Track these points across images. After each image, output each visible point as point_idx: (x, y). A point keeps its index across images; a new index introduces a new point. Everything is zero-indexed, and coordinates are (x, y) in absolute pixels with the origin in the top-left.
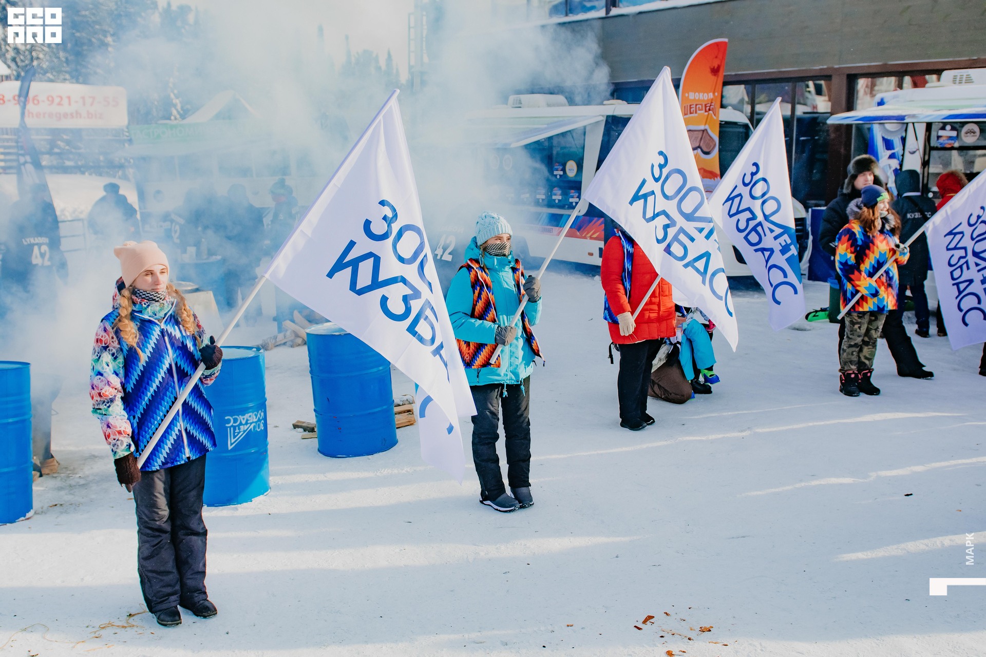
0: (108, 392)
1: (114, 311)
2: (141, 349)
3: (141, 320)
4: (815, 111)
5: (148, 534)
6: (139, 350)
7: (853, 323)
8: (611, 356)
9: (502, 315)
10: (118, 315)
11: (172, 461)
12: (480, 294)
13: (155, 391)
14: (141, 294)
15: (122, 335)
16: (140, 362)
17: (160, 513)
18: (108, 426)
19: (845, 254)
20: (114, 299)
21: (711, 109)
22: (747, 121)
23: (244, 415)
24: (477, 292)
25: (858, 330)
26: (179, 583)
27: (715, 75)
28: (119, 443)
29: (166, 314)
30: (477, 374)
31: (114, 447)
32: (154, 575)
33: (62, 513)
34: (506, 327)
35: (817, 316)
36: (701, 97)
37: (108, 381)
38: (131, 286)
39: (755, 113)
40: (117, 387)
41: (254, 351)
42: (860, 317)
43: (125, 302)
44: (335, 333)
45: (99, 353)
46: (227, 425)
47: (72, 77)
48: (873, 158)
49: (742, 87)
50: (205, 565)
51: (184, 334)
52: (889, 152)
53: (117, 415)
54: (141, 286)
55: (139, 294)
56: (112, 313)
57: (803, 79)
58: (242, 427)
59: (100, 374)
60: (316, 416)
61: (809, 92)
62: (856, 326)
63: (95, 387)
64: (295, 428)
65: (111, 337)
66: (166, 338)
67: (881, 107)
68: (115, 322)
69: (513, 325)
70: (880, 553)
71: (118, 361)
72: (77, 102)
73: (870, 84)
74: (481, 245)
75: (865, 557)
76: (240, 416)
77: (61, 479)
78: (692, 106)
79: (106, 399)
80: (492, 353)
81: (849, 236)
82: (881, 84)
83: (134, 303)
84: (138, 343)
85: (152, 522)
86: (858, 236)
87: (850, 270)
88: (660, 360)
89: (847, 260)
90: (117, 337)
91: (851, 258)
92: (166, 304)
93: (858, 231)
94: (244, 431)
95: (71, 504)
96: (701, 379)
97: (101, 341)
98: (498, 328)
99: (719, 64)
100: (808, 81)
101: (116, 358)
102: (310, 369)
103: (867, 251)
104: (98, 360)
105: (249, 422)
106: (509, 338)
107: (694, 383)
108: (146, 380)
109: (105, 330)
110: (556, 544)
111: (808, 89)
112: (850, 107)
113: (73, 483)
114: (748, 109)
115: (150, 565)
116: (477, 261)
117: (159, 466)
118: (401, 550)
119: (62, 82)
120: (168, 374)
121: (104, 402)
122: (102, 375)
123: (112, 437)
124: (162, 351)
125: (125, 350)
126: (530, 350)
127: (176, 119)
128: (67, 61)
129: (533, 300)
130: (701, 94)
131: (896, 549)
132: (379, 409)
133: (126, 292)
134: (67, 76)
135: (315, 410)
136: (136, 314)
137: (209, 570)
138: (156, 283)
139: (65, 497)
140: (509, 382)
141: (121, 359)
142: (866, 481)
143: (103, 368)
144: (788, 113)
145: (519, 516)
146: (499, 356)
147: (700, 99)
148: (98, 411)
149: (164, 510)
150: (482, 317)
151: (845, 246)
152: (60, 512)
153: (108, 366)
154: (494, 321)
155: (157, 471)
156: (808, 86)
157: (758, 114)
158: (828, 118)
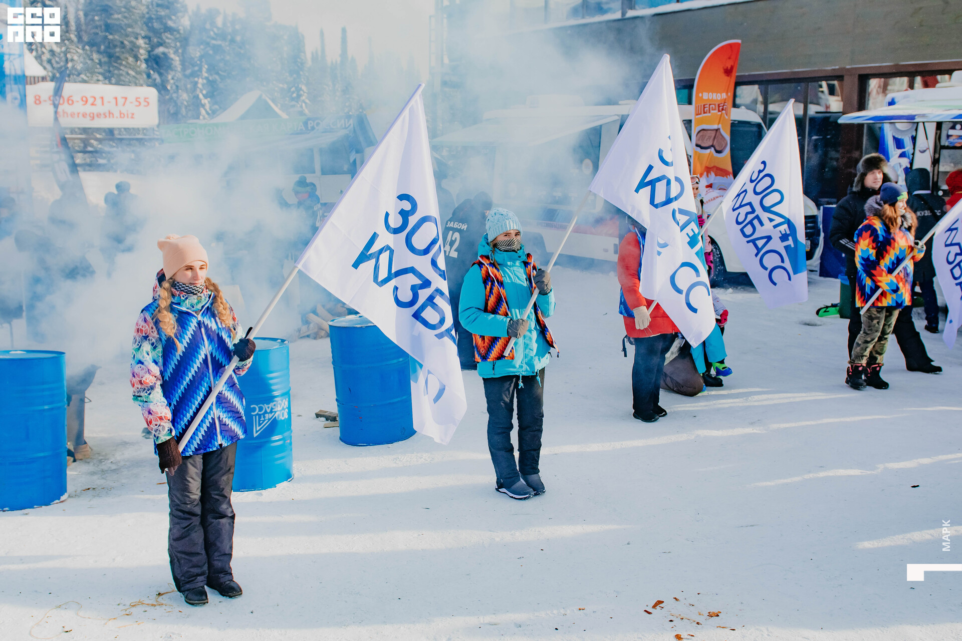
0: (149, 379)
1: (154, 302)
2: (178, 339)
3: (178, 311)
4: (828, 110)
5: (180, 516)
6: (176, 340)
7: (871, 318)
8: (624, 350)
9: (515, 308)
10: (157, 306)
11: (205, 447)
12: (491, 289)
13: (190, 380)
14: (180, 286)
15: (161, 325)
16: (177, 352)
17: (192, 497)
18: (150, 413)
19: (867, 250)
20: (154, 290)
21: (724, 108)
22: (759, 120)
23: (268, 403)
24: (488, 287)
25: (877, 325)
26: (207, 563)
27: (728, 76)
28: (160, 428)
29: (203, 307)
30: (492, 366)
31: (156, 432)
32: (183, 556)
33: (94, 496)
34: (518, 320)
35: (828, 311)
36: (714, 97)
37: (149, 370)
38: (171, 278)
39: (768, 113)
40: (156, 375)
41: (278, 342)
42: (878, 312)
43: (164, 294)
44: (356, 326)
45: (139, 343)
46: (253, 413)
47: (105, 78)
48: (882, 156)
49: (756, 87)
50: (231, 548)
51: (220, 326)
52: (900, 151)
53: (158, 401)
54: (180, 279)
55: (178, 286)
56: (152, 304)
57: (816, 79)
58: (267, 415)
59: (140, 362)
60: (338, 405)
61: (822, 92)
62: (875, 322)
63: (135, 375)
64: (317, 417)
65: (150, 327)
66: (203, 330)
67: (891, 107)
68: (154, 313)
69: (525, 318)
70: (887, 542)
71: (157, 350)
72: (109, 102)
73: (882, 84)
74: (491, 242)
75: (871, 546)
76: (265, 405)
77: (94, 465)
78: (706, 106)
79: (147, 387)
80: (506, 345)
81: (871, 232)
82: (894, 83)
83: (173, 296)
84: (176, 335)
85: (183, 505)
86: (879, 232)
87: (871, 266)
88: (672, 353)
89: (869, 256)
90: (157, 328)
91: (872, 253)
92: (203, 297)
93: (880, 228)
94: (269, 419)
95: (103, 488)
96: (713, 372)
97: (142, 330)
98: (510, 321)
99: (733, 64)
100: (821, 81)
101: (155, 348)
102: (332, 360)
103: (888, 247)
104: (139, 349)
105: (273, 410)
106: (522, 330)
107: (705, 376)
108: (182, 369)
109: (145, 320)
110: (568, 530)
111: (821, 89)
112: (862, 106)
113: (105, 468)
114: (761, 108)
115: (180, 545)
116: (487, 257)
117: (192, 451)
118: (419, 535)
119: (95, 83)
120: (203, 365)
121: (145, 389)
122: (142, 363)
123: (154, 423)
124: (198, 342)
125: (163, 340)
126: (545, 343)
127: (204, 118)
128: (100, 63)
129: (543, 293)
130: (715, 95)
131: (902, 539)
132: (399, 399)
133: (166, 285)
134: (101, 78)
135: (337, 400)
136: (174, 306)
137: (235, 553)
138: (195, 277)
139: (97, 481)
140: (524, 374)
141: (160, 349)
142: (873, 472)
143: (143, 357)
144: (801, 112)
145: (533, 503)
146: (512, 348)
147: (714, 98)
148: (139, 398)
149: (196, 494)
150: (494, 311)
151: (867, 241)
152: (93, 496)
153: (148, 354)
154: (506, 315)
155: (191, 456)
156: (821, 86)
157: (771, 113)
158: (839, 117)
